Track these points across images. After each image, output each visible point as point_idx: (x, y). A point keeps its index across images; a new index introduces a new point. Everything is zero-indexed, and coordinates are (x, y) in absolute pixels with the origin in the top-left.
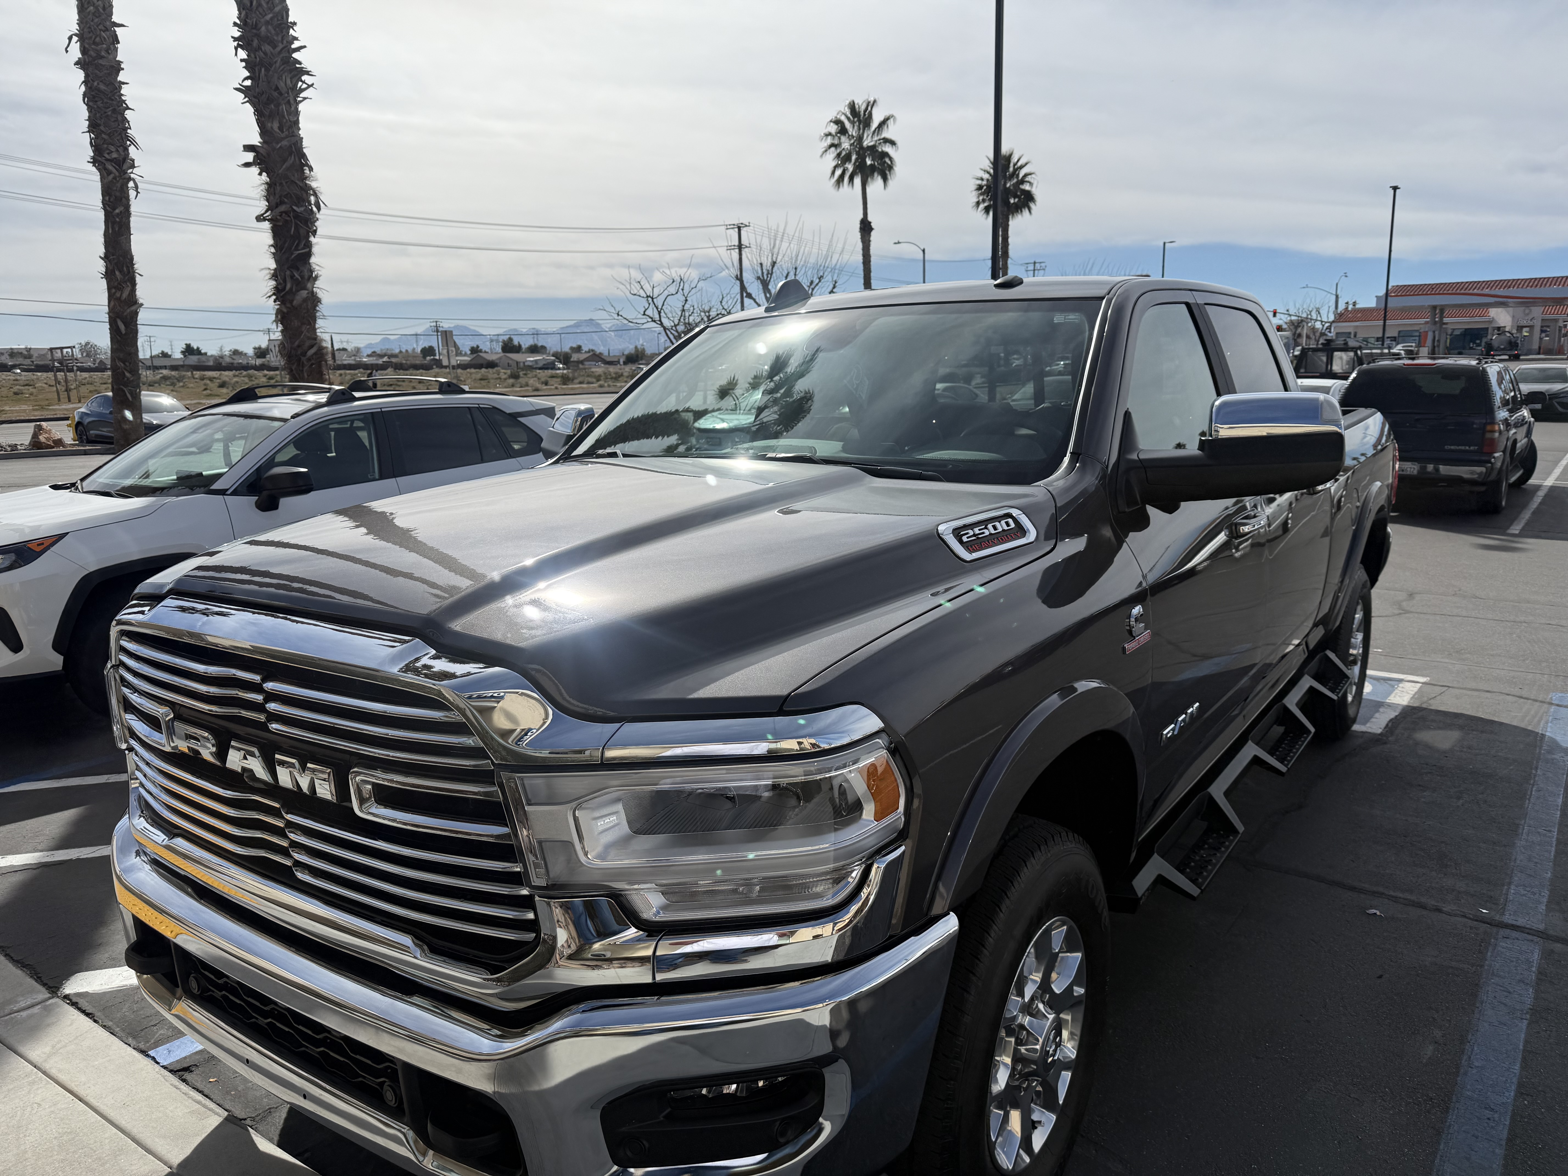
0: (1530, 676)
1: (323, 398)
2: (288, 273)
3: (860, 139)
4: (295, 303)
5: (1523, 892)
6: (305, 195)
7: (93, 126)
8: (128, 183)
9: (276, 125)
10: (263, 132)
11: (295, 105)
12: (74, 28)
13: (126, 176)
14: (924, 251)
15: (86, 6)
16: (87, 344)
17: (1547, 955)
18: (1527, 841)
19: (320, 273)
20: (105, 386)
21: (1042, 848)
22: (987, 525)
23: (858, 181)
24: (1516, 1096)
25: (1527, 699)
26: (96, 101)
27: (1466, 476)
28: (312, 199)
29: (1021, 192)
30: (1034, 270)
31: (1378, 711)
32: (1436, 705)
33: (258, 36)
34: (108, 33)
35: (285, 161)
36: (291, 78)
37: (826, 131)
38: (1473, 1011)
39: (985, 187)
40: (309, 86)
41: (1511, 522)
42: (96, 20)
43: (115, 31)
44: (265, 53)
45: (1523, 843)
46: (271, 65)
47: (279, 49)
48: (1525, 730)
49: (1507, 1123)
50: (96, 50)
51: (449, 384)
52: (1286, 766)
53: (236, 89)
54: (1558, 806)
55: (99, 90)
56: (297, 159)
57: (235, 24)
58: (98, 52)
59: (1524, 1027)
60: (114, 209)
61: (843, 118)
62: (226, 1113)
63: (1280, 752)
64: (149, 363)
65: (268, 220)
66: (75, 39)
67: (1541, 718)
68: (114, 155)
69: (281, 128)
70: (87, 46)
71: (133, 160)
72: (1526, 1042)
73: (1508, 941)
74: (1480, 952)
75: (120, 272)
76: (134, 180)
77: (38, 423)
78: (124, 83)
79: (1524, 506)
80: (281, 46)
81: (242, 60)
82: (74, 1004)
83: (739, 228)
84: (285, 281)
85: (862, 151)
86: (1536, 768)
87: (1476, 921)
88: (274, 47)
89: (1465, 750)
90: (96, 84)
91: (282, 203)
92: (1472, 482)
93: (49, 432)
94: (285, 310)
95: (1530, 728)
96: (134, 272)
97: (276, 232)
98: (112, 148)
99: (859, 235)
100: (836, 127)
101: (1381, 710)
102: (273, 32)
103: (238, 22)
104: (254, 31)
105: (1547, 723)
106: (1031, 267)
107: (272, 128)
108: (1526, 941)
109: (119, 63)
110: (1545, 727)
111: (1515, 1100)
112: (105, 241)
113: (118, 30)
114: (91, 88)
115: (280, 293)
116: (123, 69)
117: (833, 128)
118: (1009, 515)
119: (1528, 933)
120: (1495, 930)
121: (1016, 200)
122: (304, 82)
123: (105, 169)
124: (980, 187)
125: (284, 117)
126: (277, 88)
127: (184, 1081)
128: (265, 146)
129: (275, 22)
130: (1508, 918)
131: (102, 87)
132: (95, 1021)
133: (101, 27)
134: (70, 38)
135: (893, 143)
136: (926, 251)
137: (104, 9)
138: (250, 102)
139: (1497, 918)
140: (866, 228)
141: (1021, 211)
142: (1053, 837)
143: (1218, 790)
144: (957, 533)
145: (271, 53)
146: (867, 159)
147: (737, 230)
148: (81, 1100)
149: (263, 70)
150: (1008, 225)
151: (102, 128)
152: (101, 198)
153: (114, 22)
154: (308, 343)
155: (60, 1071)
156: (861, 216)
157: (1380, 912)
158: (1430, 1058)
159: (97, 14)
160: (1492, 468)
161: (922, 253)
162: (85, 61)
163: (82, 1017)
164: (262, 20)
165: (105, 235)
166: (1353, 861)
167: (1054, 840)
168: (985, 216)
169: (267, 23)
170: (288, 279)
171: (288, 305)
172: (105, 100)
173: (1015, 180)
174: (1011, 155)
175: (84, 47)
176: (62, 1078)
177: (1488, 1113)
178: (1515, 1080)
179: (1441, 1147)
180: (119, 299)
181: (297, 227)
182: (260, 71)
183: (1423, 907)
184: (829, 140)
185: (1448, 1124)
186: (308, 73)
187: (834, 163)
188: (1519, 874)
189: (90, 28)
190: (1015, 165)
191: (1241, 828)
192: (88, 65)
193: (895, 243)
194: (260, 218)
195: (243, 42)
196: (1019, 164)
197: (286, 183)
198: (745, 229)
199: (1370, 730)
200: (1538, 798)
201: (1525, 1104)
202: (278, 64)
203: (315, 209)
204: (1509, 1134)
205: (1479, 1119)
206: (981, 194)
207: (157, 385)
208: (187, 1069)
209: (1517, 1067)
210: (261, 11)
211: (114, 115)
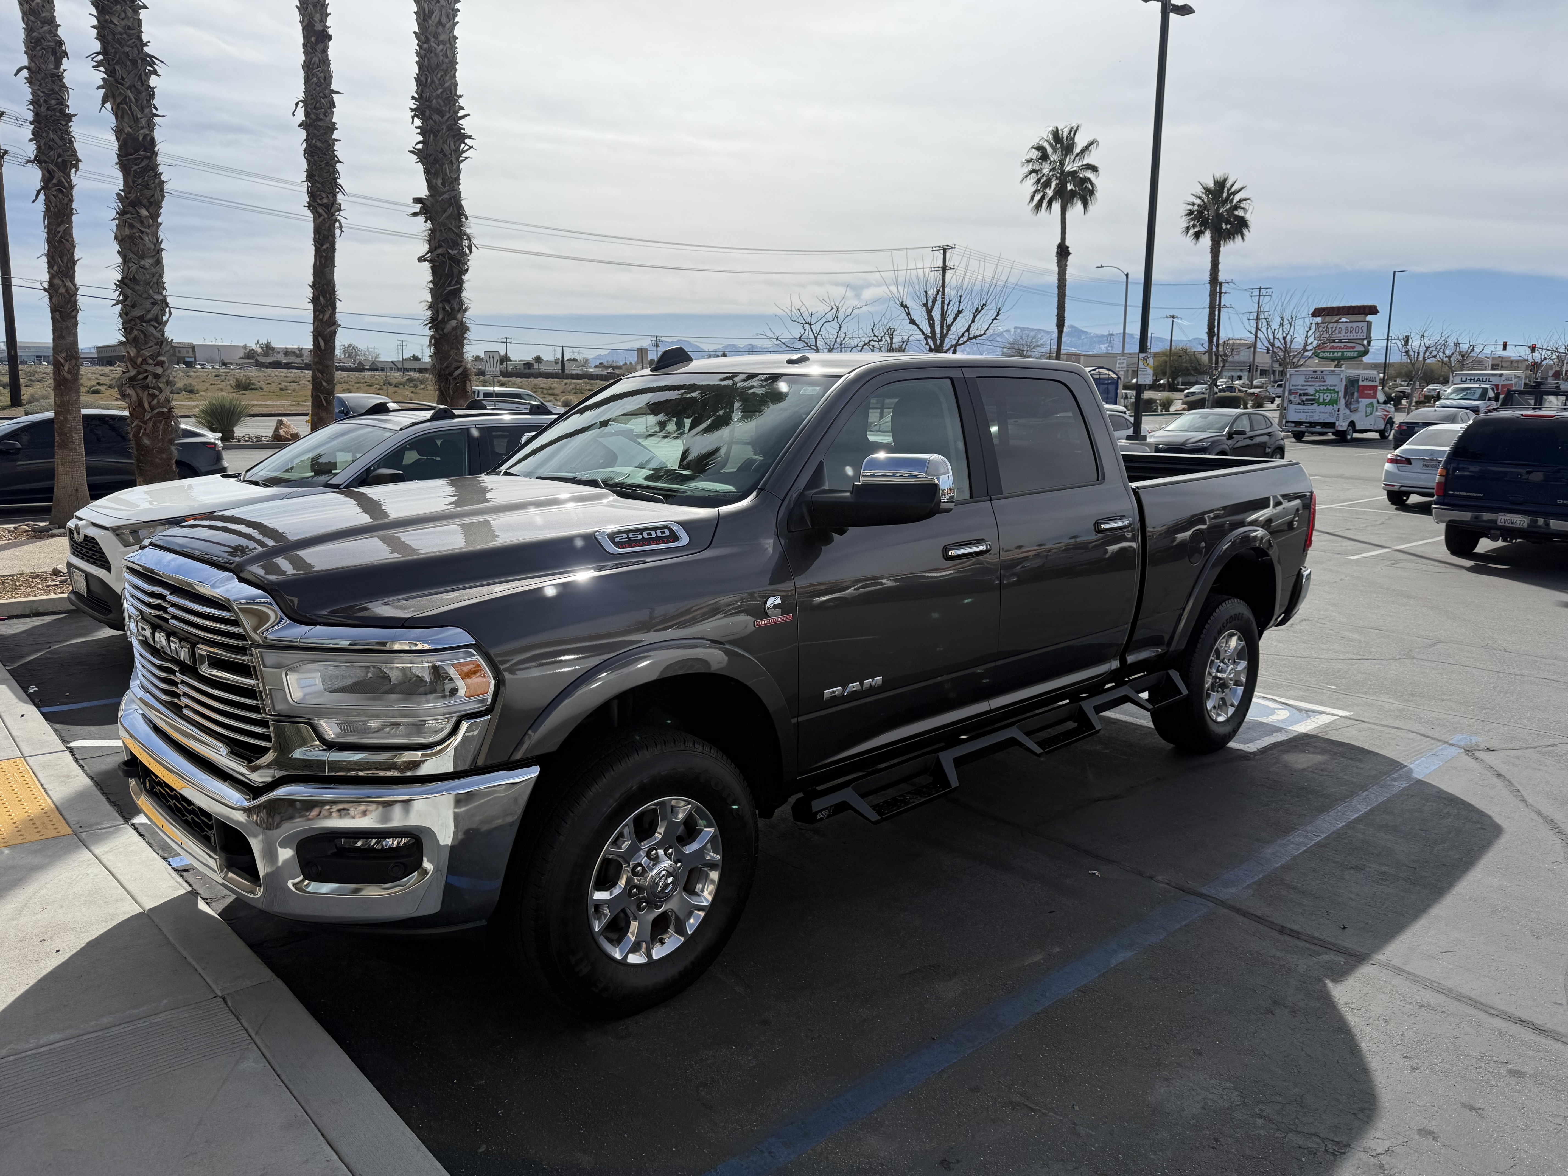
0: (1457, 719)
1: (428, 414)
2: (440, 305)
3: (1062, 164)
4: (446, 331)
5: (1240, 875)
6: (459, 240)
7: (310, 177)
8: (335, 223)
9: (439, 182)
10: (430, 186)
11: (457, 164)
12: (301, 95)
13: (334, 218)
14: (1127, 275)
15: (310, 78)
16: (350, 345)
19: (469, 305)
20: (358, 385)
22: (642, 532)
23: (1057, 206)
25: (1428, 737)
26: (313, 156)
28: (466, 242)
29: (1234, 219)
30: (1259, 296)
31: (1270, 735)
32: (1333, 735)
33: (430, 107)
34: (326, 100)
35: (445, 211)
36: (455, 142)
37: (1028, 157)
38: (1101, 941)
39: (1196, 213)
40: (471, 147)
42: (318, 89)
43: (332, 97)
44: (435, 122)
46: (438, 131)
47: (446, 118)
48: (1392, 761)
50: (316, 114)
51: (538, 407)
52: (1043, 749)
53: (410, 152)
54: (1349, 819)
55: (316, 147)
56: (455, 209)
57: (413, 98)
58: (317, 115)
60: (322, 245)
61: (1046, 145)
62: (190, 889)
64: (400, 366)
65: (428, 261)
66: (301, 104)
67: (1419, 754)
68: (325, 201)
69: (443, 184)
70: (309, 110)
71: (340, 205)
73: (1185, 903)
75: (324, 297)
76: (339, 221)
77: (280, 418)
78: (337, 140)
80: (448, 115)
81: (416, 128)
82: (136, 829)
83: (945, 250)
84: (437, 312)
85: (1064, 177)
87: (1175, 888)
88: (442, 117)
90: (314, 141)
91: (440, 246)
93: (288, 427)
94: (437, 336)
96: (335, 298)
97: (434, 271)
98: (324, 195)
99: (1055, 260)
100: (1037, 152)
101: (1275, 734)
102: (442, 104)
103: (416, 96)
104: (427, 103)
106: (1256, 293)
107: (436, 184)
109: (334, 124)
110: (1415, 761)
112: (314, 272)
113: (336, 97)
114: (310, 145)
115: (435, 323)
116: (337, 129)
117: (1035, 154)
119: (1209, 900)
120: (1183, 895)
121: (1229, 226)
122: (466, 144)
123: (317, 212)
124: (1191, 213)
125: (446, 174)
126: (442, 151)
127: (181, 876)
128: (430, 198)
129: (445, 96)
130: (1205, 890)
131: (319, 144)
132: (144, 839)
133: (321, 94)
134: (297, 104)
135: (1094, 169)
136: (1129, 276)
137: (325, 79)
138: (421, 161)
140: (1063, 252)
141: (1234, 238)
144: (612, 535)
145: (440, 121)
146: (1068, 185)
147: (942, 252)
148: (113, 876)
149: (432, 136)
150: (1219, 251)
151: (316, 178)
152: (313, 236)
153: (332, 90)
154: (455, 365)
155: (108, 860)
156: (1059, 241)
157: (1100, 874)
159: (318, 84)
161: (1125, 277)
162: (306, 123)
163: (137, 835)
164: (434, 94)
165: (314, 267)
168: (1194, 241)
169: (438, 96)
170: (440, 311)
171: (440, 332)
172: (321, 155)
173: (1229, 206)
174: (1225, 180)
175: (307, 112)
176: (108, 864)
178: (1083, 983)
180: (321, 320)
181: (451, 267)
182: (429, 136)
184: (1030, 167)
186: (470, 137)
187: (1033, 189)
188: (1252, 862)
189: (312, 95)
190: (1229, 190)
192: (309, 126)
193: (1098, 267)
194: (421, 259)
195: (419, 112)
196: (1233, 189)
197: (445, 229)
198: (950, 250)
199: (1245, 749)
202: (444, 131)
203: (467, 251)
206: (1192, 219)
207: (401, 386)
208: (186, 870)
210: (434, 87)
211: (327, 168)
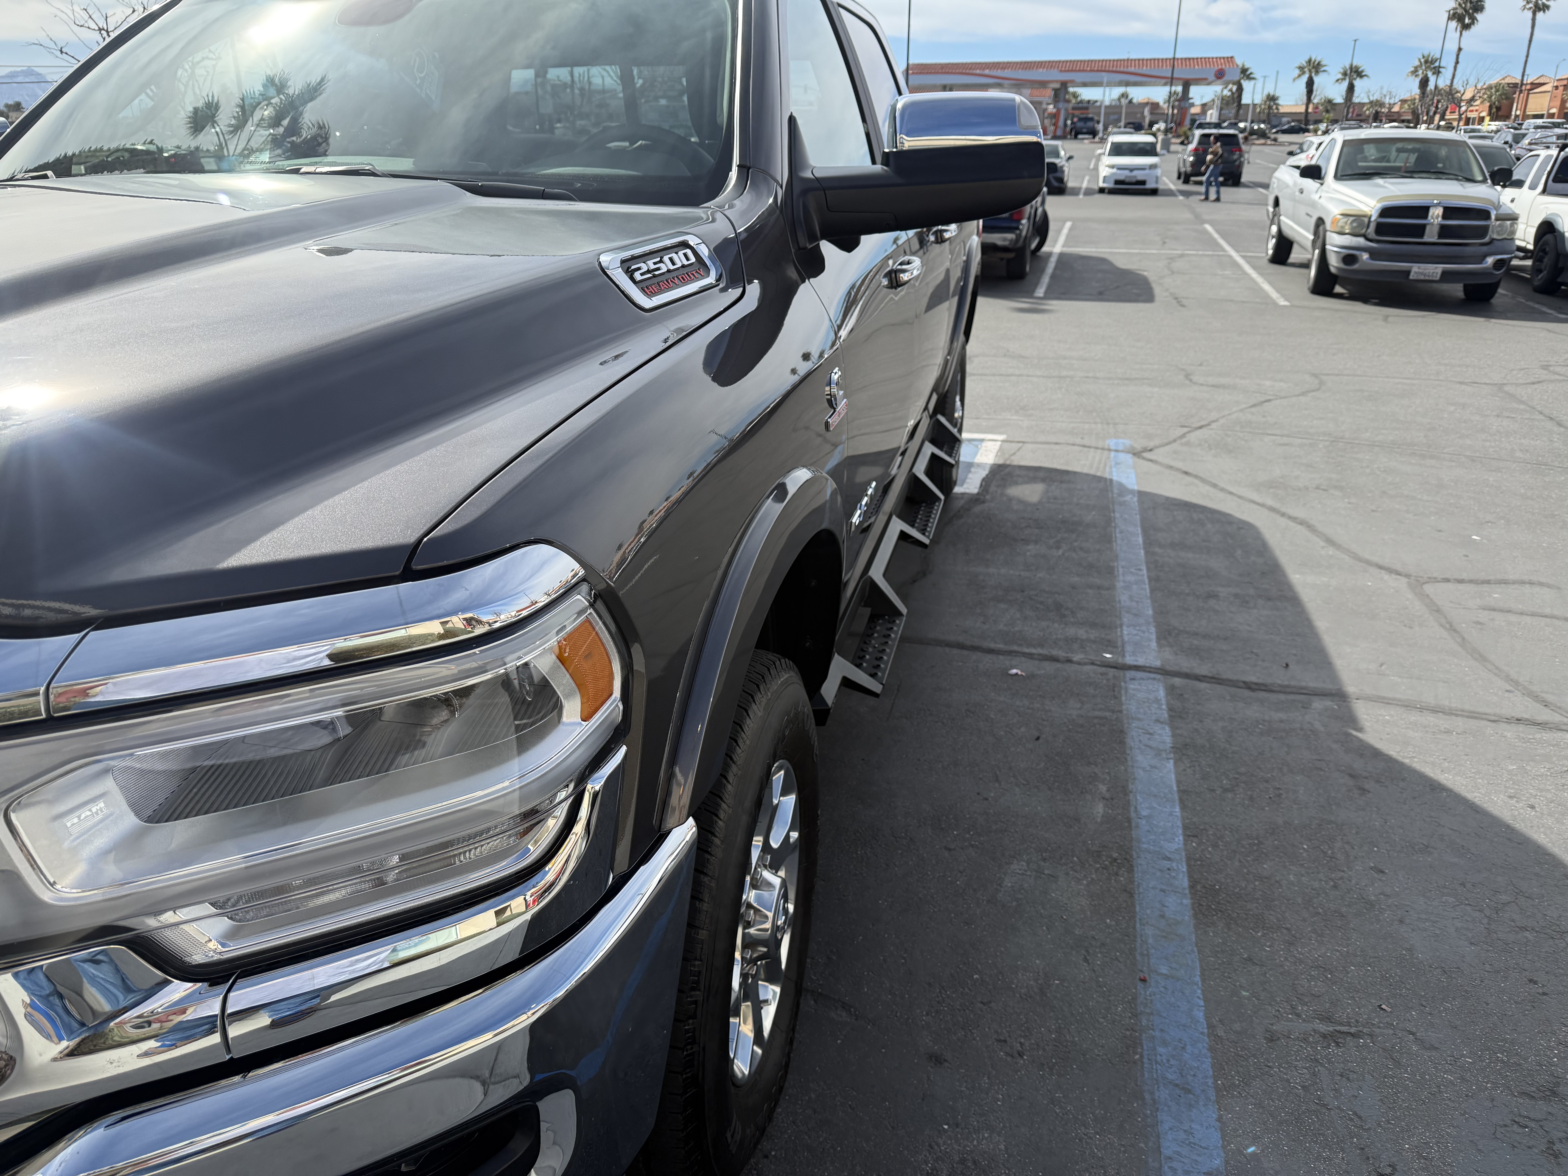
0: (1087, 426)
5: (1135, 632)
17: (1171, 690)
18: (1124, 581)
21: (761, 687)
22: (661, 258)
24: (1185, 840)
25: (1089, 447)
27: (1000, 243)
31: (970, 472)
32: (1018, 460)
38: (1126, 759)
41: (1036, 285)
45: (1122, 584)
48: (1094, 477)
49: (1185, 870)
52: (928, 537)
54: (1139, 545)
59: (1172, 767)
63: (918, 523)
67: (1105, 465)
72: (1179, 782)
73: (1136, 682)
74: (1116, 697)
79: (1042, 271)
86: (1114, 512)
87: (1104, 666)
89: (1052, 501)
92: (1005, 249)
95: (1099, 474)
101: (973, 470)
105: (1111, 467)
108: (1150, 681)
110: (1111, 473)
111: (1185, 844)
118: (685, 245)
119: (1150, 672)
120: (1121, 673)
130: (1129, 660)
139: (1120, 660)
142: (769, 670)
143: (877, 573)
144: (628, 266)
157: (1022, 671)
158: (1103, 816)
160: (1020, 235)
166: (984, 623)
167: (770, 674)
177: (1167, 864)
178: (1179, 824)
179: (1138, 909)
183: (1055, 659)
185: (1136, 883)
188: (1127, 615)
191: (904, 610)
199: (967, 491)
200: (1123, 540)
201: (1194, 847)
204: (1190, 881)
205: (1161, 871)
209: (1177, 809)
